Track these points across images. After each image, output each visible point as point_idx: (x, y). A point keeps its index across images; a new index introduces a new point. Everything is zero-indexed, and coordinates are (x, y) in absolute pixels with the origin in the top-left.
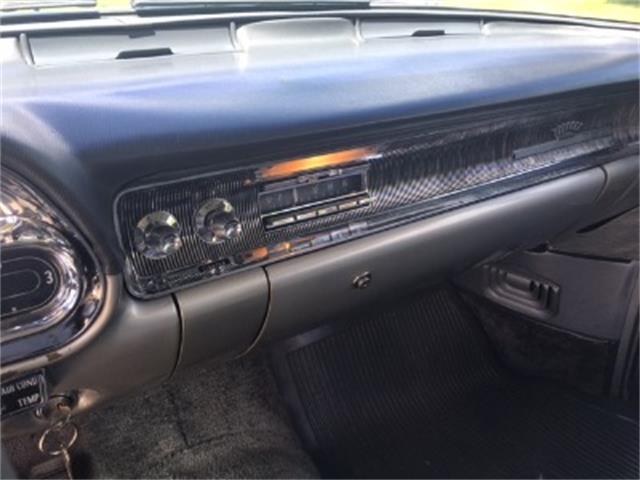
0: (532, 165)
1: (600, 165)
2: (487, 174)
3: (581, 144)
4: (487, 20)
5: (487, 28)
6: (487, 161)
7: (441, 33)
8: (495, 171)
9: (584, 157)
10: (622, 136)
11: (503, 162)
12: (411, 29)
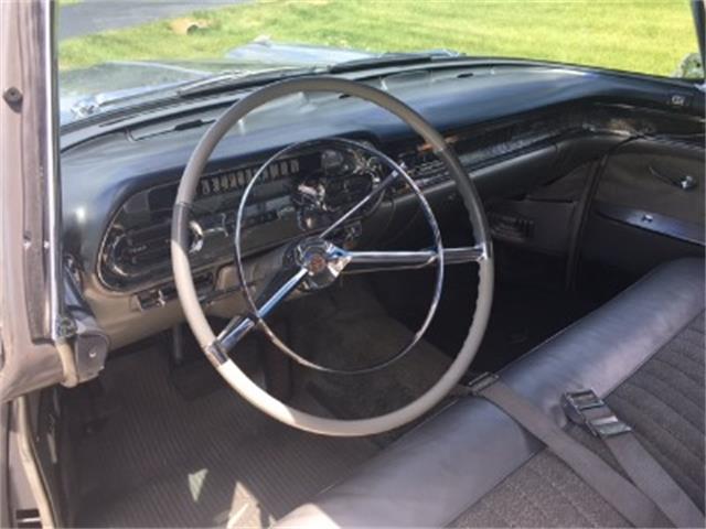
0: (522, 144)
1: (554, 144)
2: (501, 149)
3: (544, 133)
4: (492, 66)
5: (493, 71)
6: (501, 142)
7: (471, 75)
8: (504, 147)
9: (547, 139)
10: (564, 128)
11: (509, 143)
12: (455, 74)
